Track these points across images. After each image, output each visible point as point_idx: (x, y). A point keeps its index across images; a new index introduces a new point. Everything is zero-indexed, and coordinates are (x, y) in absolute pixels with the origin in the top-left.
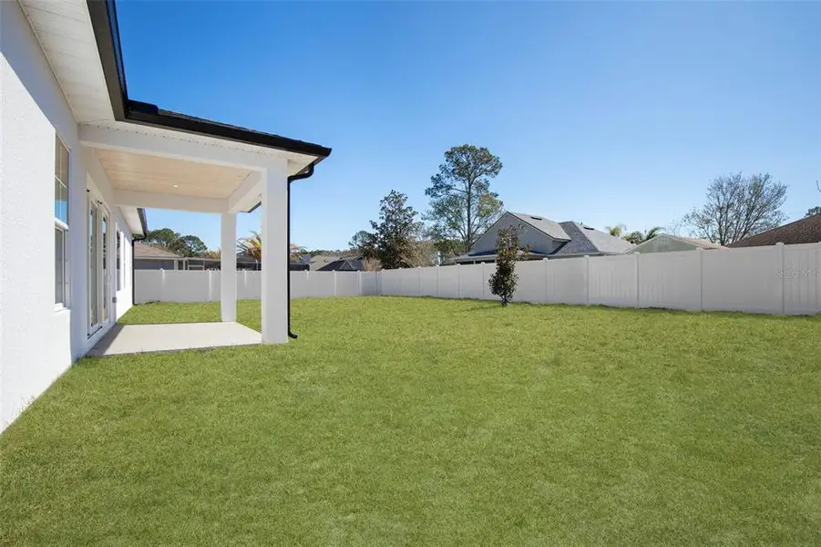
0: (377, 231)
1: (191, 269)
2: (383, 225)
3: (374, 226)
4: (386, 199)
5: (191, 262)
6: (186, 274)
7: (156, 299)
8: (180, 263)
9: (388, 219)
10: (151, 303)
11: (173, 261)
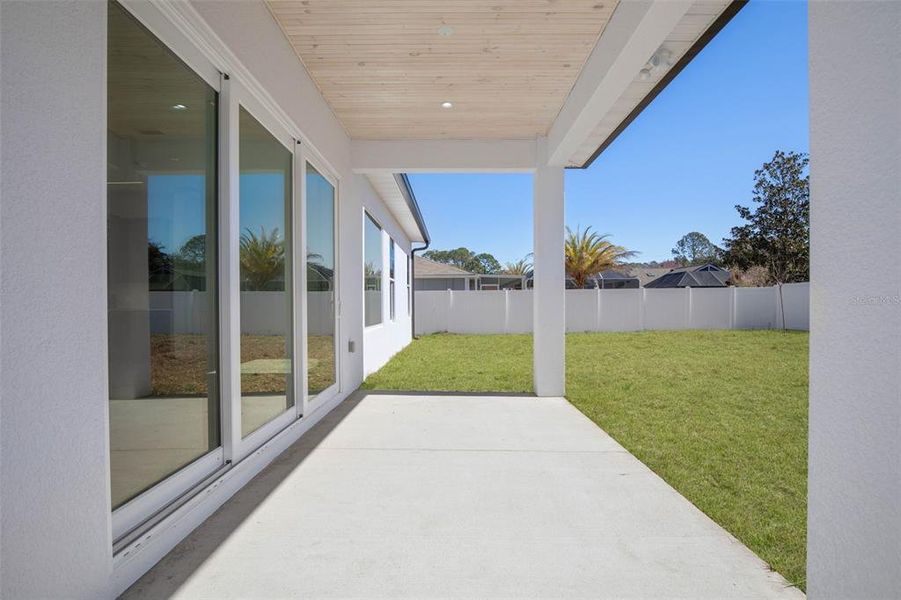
0: (750, 223)
1: (484, 288)
2: (761, 211)
3: (744, 213)
4: (767, 167)
5: (484, 280)
6: (478, 295)
7: (443, 330)
8: (472, 282)
9: (769, 202)
10: (436, 333)
11: (464, 279)
